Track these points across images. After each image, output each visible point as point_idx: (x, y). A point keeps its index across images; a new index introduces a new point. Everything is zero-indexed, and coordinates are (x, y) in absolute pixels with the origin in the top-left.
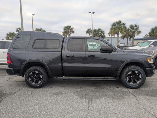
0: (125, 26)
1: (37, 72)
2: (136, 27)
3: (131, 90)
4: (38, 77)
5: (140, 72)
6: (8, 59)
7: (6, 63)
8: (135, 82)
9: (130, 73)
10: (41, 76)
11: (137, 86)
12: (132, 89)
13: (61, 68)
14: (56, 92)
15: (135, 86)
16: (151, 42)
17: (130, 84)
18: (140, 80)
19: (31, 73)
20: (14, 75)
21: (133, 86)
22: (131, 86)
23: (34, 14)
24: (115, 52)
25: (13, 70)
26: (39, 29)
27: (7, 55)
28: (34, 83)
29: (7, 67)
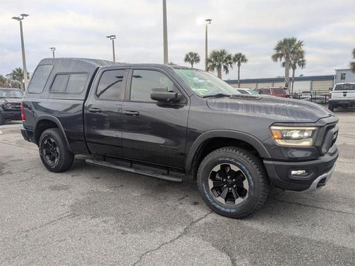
9: (217, 168)
23: (210, 20)
26: (218, 53)
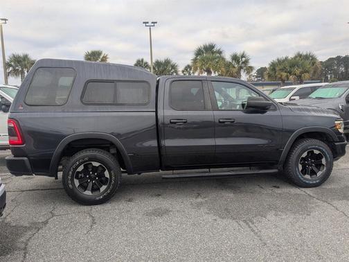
0: (223, 55)
1: (96, 164)
2: (244, 59)
3: (309, 191)
4: (97, 176)
5: (323, 152)
6: (11, 132)
7: (7, 142)
8: (313, 173)
9: (305, 155)
10: (107, 174)
11: (317, 181)
12: (311, 189)
13: (157, 150)
14: (155, 210)
15: (314, 182)
16: (293, 89)
17: (305, 179)
18: (321, 168)
19: (81, 168)
20: (31, 175)
21: (311, 182)
22: (307, 182)
23: (6, 20)
24: (275, 110)
25: (28, 163)
27: (9, 122)
28: (88, 193)
29: (8, 154)
